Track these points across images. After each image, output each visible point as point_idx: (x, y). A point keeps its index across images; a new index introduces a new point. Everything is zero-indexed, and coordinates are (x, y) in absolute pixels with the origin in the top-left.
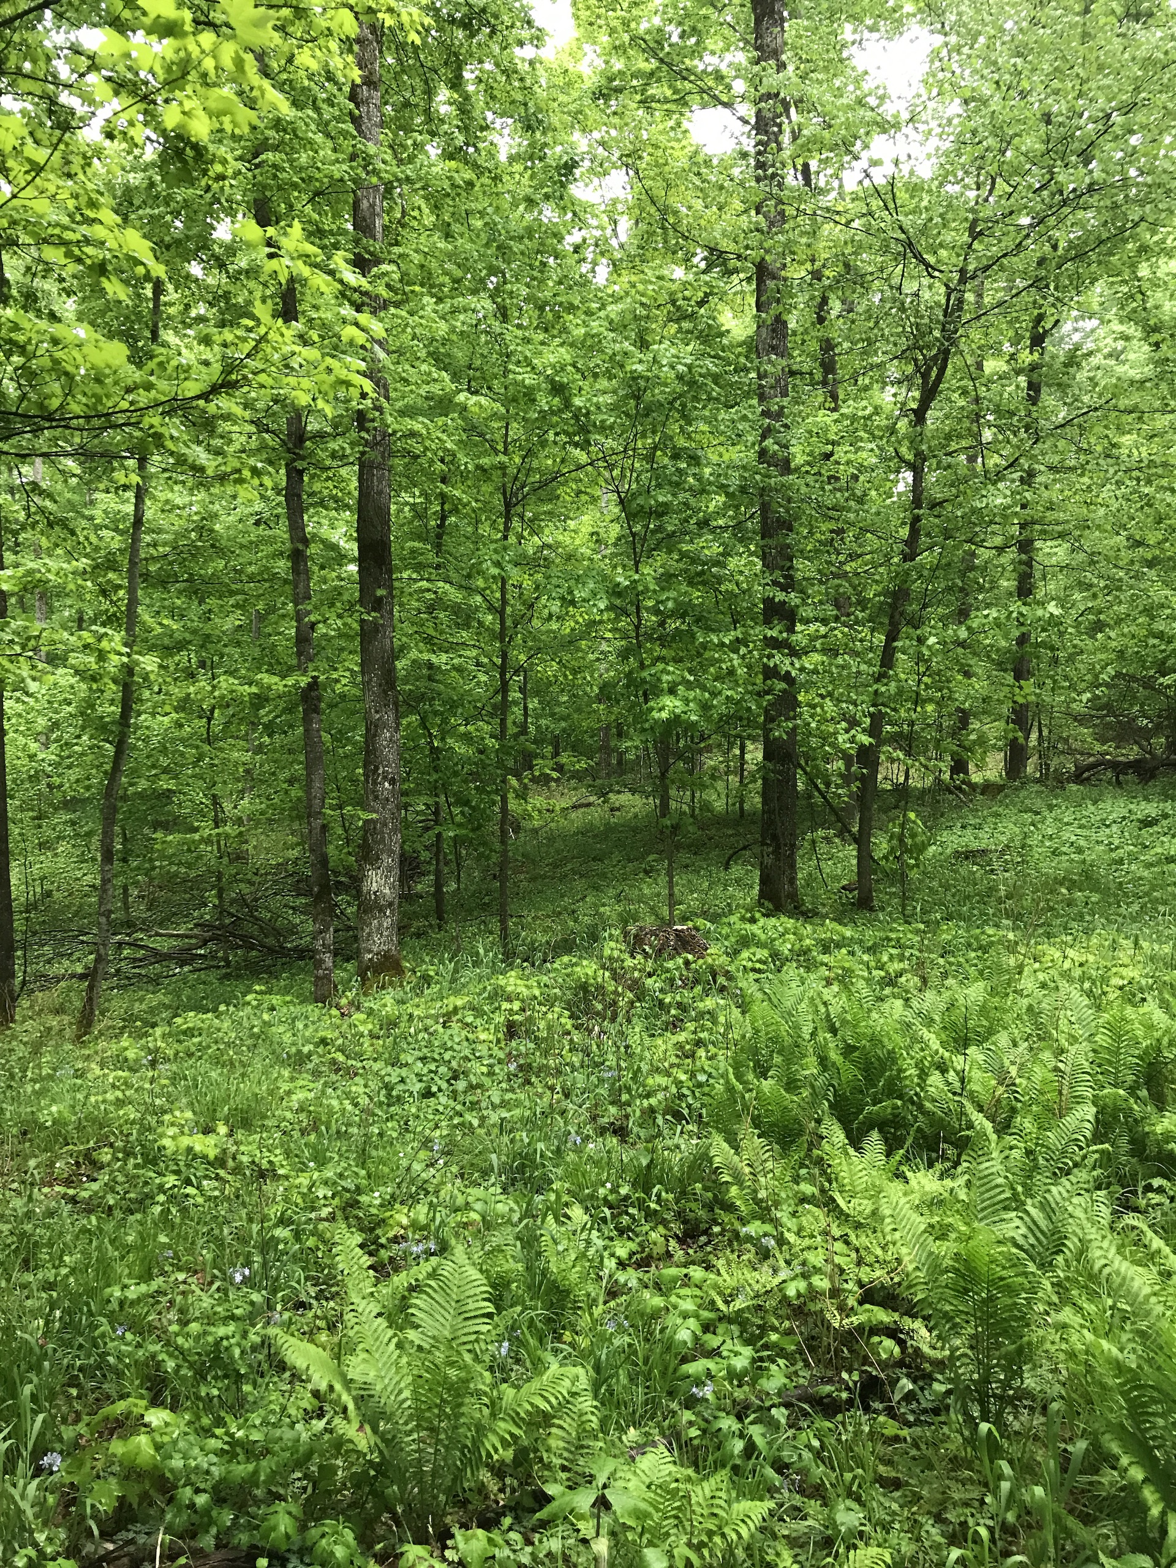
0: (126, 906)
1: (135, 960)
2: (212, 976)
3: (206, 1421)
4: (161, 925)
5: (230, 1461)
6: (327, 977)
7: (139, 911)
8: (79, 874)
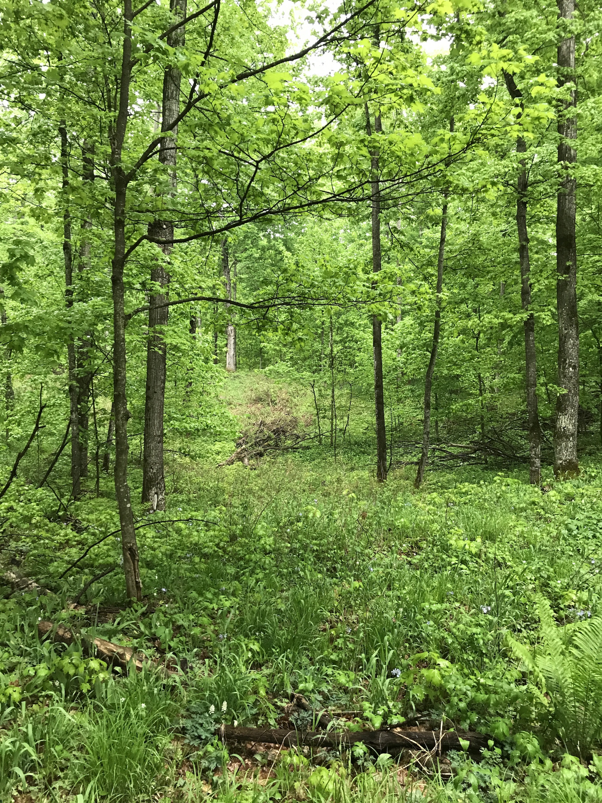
0: (437, 431)
1: (441, 457)
2: (479, 468)
3: (466, 671)
4: (453, 441)
5: (477, 692)
6: (537, 471)
7: (443, 434)
8: (415, 414)
